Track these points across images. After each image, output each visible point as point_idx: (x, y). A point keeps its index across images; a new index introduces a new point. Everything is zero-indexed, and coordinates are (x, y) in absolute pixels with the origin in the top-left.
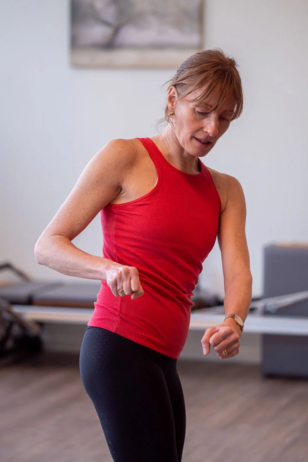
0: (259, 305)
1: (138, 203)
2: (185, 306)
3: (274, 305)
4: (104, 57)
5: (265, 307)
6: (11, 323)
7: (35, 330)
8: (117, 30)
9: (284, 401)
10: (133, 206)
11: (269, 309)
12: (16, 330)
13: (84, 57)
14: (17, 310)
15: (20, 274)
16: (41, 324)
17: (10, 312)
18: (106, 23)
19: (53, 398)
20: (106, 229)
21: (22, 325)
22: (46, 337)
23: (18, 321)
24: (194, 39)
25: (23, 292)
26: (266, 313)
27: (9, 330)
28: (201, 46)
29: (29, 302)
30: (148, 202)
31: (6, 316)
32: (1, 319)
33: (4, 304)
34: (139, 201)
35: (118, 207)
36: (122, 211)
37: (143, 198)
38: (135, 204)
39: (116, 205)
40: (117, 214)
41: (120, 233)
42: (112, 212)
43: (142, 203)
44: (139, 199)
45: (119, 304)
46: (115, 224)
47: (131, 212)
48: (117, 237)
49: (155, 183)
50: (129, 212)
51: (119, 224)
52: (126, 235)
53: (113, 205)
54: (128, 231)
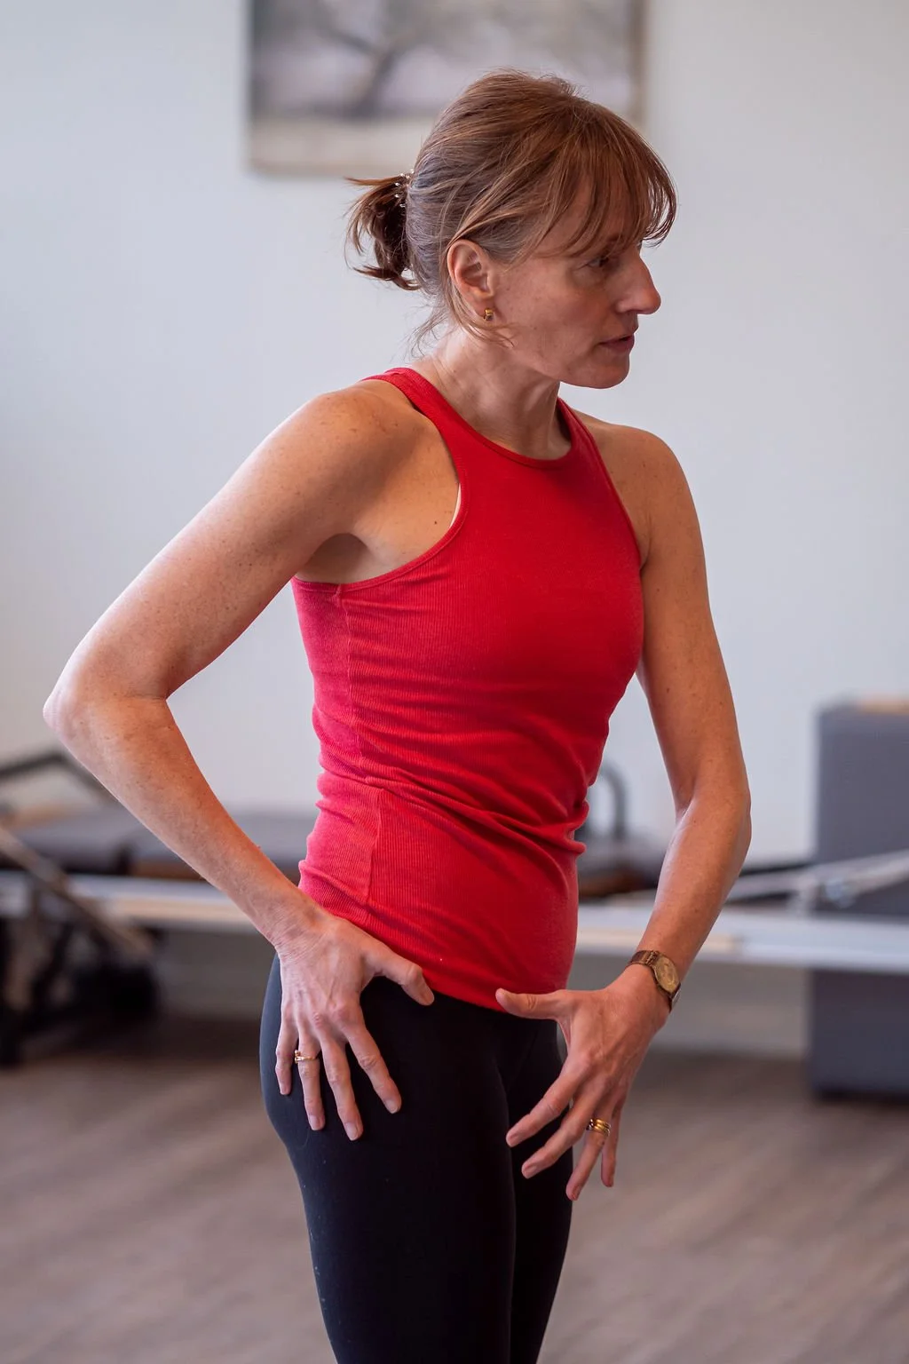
0: (804, 884)
3: (848, 883)
4: (346, 143)
5: (821, 890)
6: (68, 929)
7: (137, 950)
9: (876, 1170)
10: (396, 585)
11: (832, 895)
12: (81, 949)
13: (288, 145)
14: (85, 889)
15: (92, 783)
16: (155, 932)
17: (64, 897)
18: (356, 44)
19: (190, 1152)
20: (321, 657)
21: (100, 934)
22: (169, 972)
23: (86, 922)
25: (102, 837)
26: (825, 907)
27: (59, 949)
29: (122, 866)
31: (54, 908)
32: (36, 915)
33: (47, 872)
34: (414, 569)
35: (348, 591)
36: (365, 603)
37: (424, 559)
38: (403, 579)
39: (344, 587)
40: (350, 613)
41: (368, 670)
42: (335, 607)
43: (423, 575)
44: (411, 563)
45: (367, 869)
46: (347, 642)
47: (394, 606)
48: (358, 680)
49: (452, 513)
50: (388, 605)
51: (361, 643)
52: (387, 672)
53: (336, 586)
54: (390, 662)
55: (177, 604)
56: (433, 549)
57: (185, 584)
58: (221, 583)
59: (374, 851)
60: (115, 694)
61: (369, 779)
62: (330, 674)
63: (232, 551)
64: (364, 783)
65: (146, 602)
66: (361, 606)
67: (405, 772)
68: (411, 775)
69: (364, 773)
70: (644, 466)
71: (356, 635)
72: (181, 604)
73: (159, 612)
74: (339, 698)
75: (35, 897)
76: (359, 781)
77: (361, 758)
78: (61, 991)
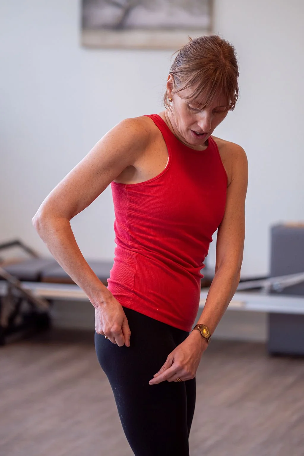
0: (266, 284)
1: (150, 185)
2: (196, 279)
3: (281, 284)
4: (114, 38)
5: (272, 286)
6: (20, 300)
7: (44, 307)
8: (127, 12)
9: (290, 379)
11: (276, 288)
12: (25, 307)
13: (95, 38)
14: (26, 286)
15: (29, 251)
16: (50, 301)
17: (19, 289)
19: (61, 374)
20: (118, 208)
21: (31, 301)
22: (54, 314)
23: (27, 297)
24: (204, 21)
25: (32, 269)
26: (273, 292)
27: (18, 306)
28: (210, 28)
29: (39, 278)
30: (160, 183)
31: (16, 292)
32: (10, 295)
33: (14, 281)
34: (151, 182)
35: (130, 187)
36: (134, 191)
37: (155, 179)
38: (147, 185)
39: (128, 185)
40: (129, 194)
41: (133, 213)
42: (124, 192)
43: (154, 184)
44: (151, 180)
45: (133, 280)
46: (127, 204)
47: (143, 193)
48: (129, 216)
49: (166, 163)
50: (142, 193)
51: (132, 205)
52: (139, 215)
53: (125, 185)
54: (141, 212)
55: (76, 186)
56: (158, 176)
57: (79, 179)
58: (91, 179)
59: (135, 274)
60: (55, 216)
61: (133, 249)
62: (121, 214)
63: (95, 169)
64: (131, 251)
65: (66, 185)
66: (133, 192)
67: (145, 248)
68: (147, 248)
69: (131, 247)
70: (233, 155)
71: (130, 201)
72: (78, 186)
73: (70, 189)
74: (124, 222)
75: (10, 289)
76: (129, 250)
77: (130, 242)
78: (19, 320)
